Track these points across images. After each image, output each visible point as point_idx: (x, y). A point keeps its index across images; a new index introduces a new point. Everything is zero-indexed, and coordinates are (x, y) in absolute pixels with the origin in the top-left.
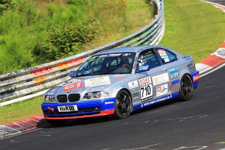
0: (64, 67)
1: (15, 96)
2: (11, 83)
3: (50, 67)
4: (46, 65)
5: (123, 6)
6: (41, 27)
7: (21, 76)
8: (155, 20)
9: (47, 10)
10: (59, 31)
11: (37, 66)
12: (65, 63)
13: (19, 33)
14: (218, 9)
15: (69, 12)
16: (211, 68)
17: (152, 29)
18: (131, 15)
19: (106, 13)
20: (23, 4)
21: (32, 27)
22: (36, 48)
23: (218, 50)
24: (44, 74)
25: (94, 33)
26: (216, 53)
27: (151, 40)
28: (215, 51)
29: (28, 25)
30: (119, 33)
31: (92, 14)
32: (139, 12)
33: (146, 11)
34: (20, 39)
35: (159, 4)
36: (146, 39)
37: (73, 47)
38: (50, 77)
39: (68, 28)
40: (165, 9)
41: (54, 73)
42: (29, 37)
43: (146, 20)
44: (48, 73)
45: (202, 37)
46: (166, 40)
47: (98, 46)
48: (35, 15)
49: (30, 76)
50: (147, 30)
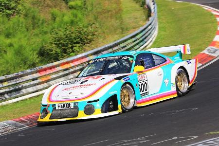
0: (66, 66)
1: (22, 93)
2: (18, 82)
3: (54, 67)
4: (50, 65)
5: (119, 10)
6: (45, 31)
7: (27, 75)
8: (149, 22)
9: (50, 15)
10: (61, 34)
11: (42, 67)
12: (68, 63)
13: (26, 36)
14: (207, 10)
15: (71, 16)
16: (201, 65)
17: (147, 30)
18: (127, 18)
19: (105, 17)
20: (28, 10)
21: (36, 31)
22: (41, 49)
23: (207, 49)
24: (48, 73)
25: (94, 35)
26: (205, 52)
27: (145, 40)
28: (204, 50)
29: (33, 29)
30: (116, 34)
31: (91, 18)
32: (134, 15)
33: (141, 14)
34: (26, 42)
35: (152, 7)
36: (141, 39)
37: (74, 48)
38: (54, 76)
39: (70, 31)
40: (158, 12)
41: (58, 72)
42: (34, 40)
43: (141, 23)
44: (52, 72)
45: (192, 36)
46: (159, 40)
47: (97, 47)
48: (39, 20)
49: (35, 75)
50: (142, 31)
